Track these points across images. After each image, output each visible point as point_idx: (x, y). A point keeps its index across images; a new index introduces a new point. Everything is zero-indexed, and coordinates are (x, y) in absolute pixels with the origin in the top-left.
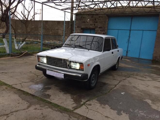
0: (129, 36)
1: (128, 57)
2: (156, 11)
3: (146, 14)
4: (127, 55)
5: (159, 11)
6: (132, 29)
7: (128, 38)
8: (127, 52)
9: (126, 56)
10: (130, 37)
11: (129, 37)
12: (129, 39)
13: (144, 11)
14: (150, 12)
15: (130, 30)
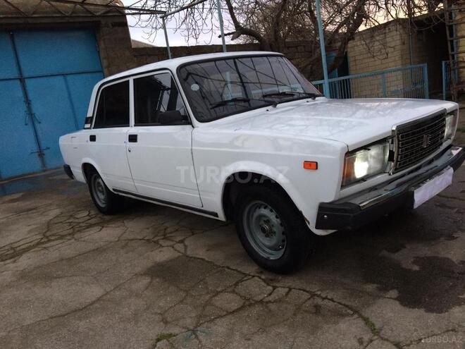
0: (23, 99)
1: (51, 169)
2: (90, 12)
3: (66, 20)
4: (44, 164)
5: (97, 14)
6: (26, 74)
7: (26, 109)
8: (41, 155)
9: (45, 171)
10: (33, 102)
11: (28, 102)
12: (29, 108)
13: (54, 12)
14: (74, 15)
15: (22, 80)
